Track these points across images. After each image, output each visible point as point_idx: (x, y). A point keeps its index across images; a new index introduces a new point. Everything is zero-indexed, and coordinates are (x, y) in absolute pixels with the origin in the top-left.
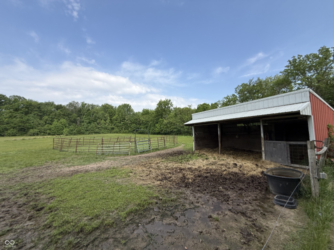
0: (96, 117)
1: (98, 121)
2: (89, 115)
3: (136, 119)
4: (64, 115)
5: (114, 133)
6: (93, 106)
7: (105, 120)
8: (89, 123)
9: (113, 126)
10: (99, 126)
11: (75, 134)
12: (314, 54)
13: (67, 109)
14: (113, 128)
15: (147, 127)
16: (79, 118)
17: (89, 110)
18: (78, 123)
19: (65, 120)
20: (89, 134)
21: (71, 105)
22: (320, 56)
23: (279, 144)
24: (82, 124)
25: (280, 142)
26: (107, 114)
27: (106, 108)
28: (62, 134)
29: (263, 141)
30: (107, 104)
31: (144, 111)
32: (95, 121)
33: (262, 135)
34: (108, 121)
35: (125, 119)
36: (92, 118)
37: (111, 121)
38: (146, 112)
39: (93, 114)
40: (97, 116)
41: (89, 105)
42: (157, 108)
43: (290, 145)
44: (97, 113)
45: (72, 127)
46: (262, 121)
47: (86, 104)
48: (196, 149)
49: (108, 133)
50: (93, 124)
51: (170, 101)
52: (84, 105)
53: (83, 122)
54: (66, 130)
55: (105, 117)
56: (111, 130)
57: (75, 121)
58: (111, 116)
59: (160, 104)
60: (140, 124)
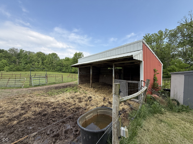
0: (31, 60)
1: (33, 63)
2: (26, 58)
3: (61, 63)
4: (5, 57)
5: (45, 71)
6: (30, 53)
7: (39, 63)
8: (26, 64)
9: (44, 67)
10: (33, 66)
11: (14, 71)
12: (156, 34)
13: (8, 53)
14: (44, 68)
15: (67, 69)
16: (18, 60)
17: (26, 55)
18: (17, 63)
19: (6, 61)
20: (26, 71)
21: (11, 50)
22: (159, 35)
23: (122, 82)
24: (20, 64)
25: (123, 80)
26: (40, 59)
27: (40, 54)
28: (3, 70)
29: (113, 80)
30: (41, 52)
31: (66, 58)
32: (30, 62)
33: (113, 75)
34: (40, 63)
35: (53, 63)
36: (28, 60)
37: (43, 63)
38: (67, 59)
39: (29, 58)
40: (33, 59)
41: (27, 52)
42: (74, 57)
43: (129, 83)
44: (33, 57)
45: (12, 66)
46: (114, 64)
47: (24, 51)
48: (79, 84)
49: (40, 71)
50: (28, 65)
51: (82, 53)
52: (22, 51)
53: (21, 63)
54: (6, 68)
55: (38, 60)
56: (43, 70)
57: (15, 62)
58: (43, 60)
59: (76, 55)
60: (63, 67)
